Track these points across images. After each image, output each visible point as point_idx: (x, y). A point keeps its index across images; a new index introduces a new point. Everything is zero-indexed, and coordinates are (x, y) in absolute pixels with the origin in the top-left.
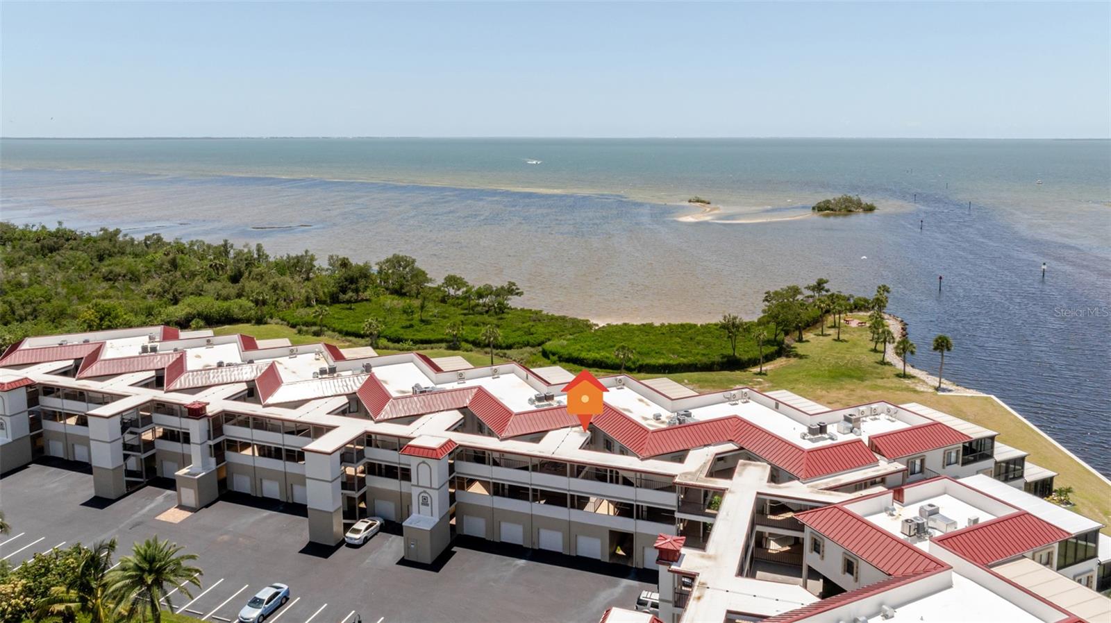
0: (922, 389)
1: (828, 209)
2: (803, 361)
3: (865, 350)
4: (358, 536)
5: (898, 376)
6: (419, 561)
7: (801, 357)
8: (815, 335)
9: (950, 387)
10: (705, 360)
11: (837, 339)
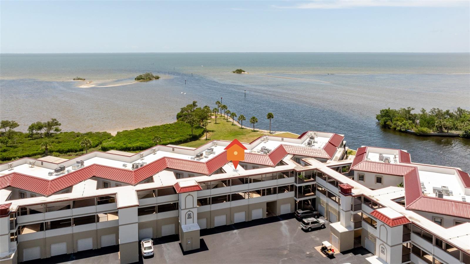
1: (142, 79)
2: (215, 132)
6: (193, 249)
7: (212, 131)
9: (273, 132)
11: (216, 123)
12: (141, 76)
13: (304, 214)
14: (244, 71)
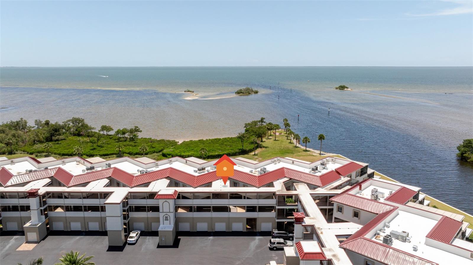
0: (315, 155)
1: (242, 93)
2: (268, 149)
3: (287, 143)
4: (133, 239)
5: (304, 151)
6: (167, 245)
7: (266, 147)
8: (266, 139)
9: (324, 153)
10: (233, 151)
11: (275, 140)
12: (241, 90)
13: (278, 234)
14: (347, 88)
